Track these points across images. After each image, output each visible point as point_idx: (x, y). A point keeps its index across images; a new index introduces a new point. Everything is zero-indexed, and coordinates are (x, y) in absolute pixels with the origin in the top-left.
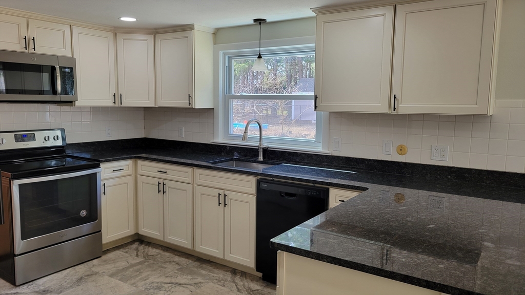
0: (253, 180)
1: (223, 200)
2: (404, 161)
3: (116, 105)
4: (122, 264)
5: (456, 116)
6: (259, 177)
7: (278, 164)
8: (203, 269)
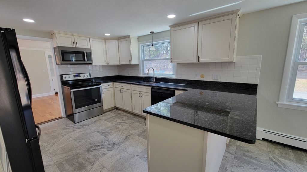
0: (150, 88)
1: (140, 95)
2: (203, 80)
3: (107, 64)
4: (110, 116)
5: (222, 63)
6: (152, 87)
7: (159, 83)
8: (135, 118)
